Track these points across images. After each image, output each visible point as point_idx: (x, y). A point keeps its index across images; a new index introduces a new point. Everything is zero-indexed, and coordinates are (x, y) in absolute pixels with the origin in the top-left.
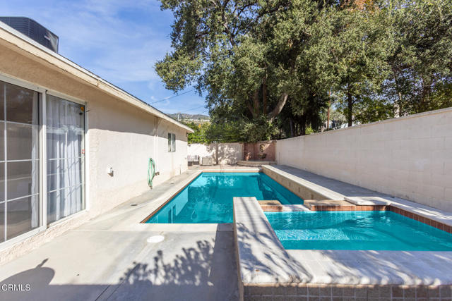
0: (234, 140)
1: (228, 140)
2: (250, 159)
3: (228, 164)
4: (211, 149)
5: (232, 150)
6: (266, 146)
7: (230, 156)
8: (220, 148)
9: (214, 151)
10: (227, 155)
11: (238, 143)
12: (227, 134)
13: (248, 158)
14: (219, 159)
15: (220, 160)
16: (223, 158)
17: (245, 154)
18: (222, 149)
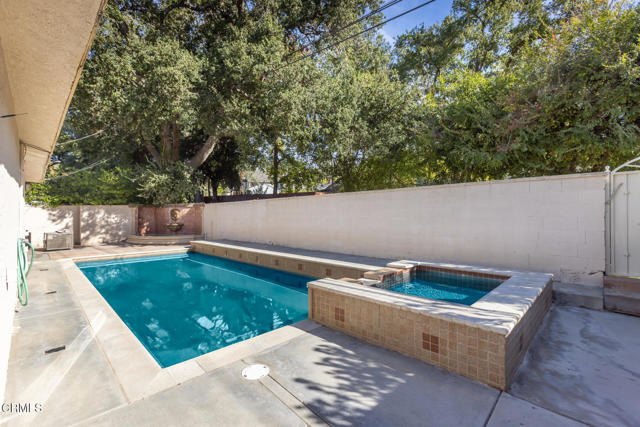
0: (120, 201)
1: (108, 199)
2: (147, 233)
3: (106, 243)
4: (62, 217)
5: (114, 219)
6: (183, 212)
7: (109, 228)
8: (85, 215)
9: (69, 220)
10: (102, 227)
11: (127, 206)
12: (105, 190)
13: (143, 231)
14: (83, 235)
15: (87, 238)
16: (94, 233)
17: (140, 225)
18: (91, 216)
